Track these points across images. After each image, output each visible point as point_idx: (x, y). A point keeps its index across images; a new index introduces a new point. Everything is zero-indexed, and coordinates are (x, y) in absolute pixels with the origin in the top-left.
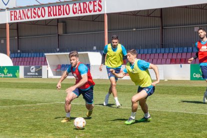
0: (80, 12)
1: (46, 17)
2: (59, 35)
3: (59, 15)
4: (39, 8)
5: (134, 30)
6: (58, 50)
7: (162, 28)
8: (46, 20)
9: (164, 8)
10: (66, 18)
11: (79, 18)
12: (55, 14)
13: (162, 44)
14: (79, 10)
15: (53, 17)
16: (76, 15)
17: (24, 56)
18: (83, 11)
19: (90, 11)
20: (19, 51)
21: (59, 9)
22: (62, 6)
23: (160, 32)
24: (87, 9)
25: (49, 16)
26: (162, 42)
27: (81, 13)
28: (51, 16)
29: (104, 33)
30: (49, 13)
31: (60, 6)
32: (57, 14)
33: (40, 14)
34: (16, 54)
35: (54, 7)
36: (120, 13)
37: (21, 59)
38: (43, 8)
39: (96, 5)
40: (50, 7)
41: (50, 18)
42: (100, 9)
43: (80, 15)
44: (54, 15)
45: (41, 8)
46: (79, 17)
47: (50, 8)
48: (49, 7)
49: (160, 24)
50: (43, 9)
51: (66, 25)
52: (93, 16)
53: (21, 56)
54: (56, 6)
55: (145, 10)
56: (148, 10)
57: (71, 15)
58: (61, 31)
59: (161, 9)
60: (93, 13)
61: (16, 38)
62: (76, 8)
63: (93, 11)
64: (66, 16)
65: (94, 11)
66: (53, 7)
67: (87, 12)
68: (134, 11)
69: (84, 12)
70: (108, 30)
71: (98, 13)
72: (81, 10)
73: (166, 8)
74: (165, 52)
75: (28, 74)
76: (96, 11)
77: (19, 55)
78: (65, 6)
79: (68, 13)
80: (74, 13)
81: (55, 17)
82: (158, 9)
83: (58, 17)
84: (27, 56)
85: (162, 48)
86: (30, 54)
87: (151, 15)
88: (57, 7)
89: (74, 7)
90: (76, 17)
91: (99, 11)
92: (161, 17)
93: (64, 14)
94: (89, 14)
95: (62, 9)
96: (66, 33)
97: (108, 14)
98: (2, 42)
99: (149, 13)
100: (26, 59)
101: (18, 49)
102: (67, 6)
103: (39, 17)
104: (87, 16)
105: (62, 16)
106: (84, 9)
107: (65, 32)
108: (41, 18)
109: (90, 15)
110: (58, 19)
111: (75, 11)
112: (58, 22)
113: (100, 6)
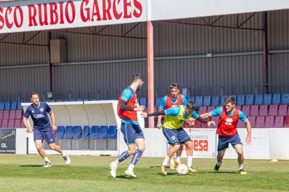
0: (95, 17)
1: (26, 28)
2: (51, 65)
3: (52, 23)
4: (9, 8)
5: (209, 55)
6: (50, 95)
7: (267, 53)
8: (24, 33)
9: (270, 11)
10: (67, 30)
11: (94, 31)
12: (43, 20)
13: (267, 86)
14: (94, 14)
15: (39, 28)
16: (89, 24)
18: (102, 17)
19: (118, 17)
21: (52, 12)
22: (58, 5)
23: (262, 60)
24: (111, 11)
25: (31, 25)
26: (267, 82)
27: (99, 19)
28: (36, 24)
29: (146, 61)
30: (32, 18)
31: (55, 4)
32: (49, 21)
33: (11, 20)
35: (43, 6)
36: (179, 21)
38: (18, 7)
39: (129, 4)
40: (33, 6)
41: (34, 28)
42: (138, 11)
43: (96, 23)
44: (42, 24)
45: (13, 8)
46: (95, 27)
47: (32, 9)
48: (30, 6)
49: (262, 44)
50: (18, 11)
51: (66, 44)
52: (122, 25)
54: (45, 5)
55: (231, 15)
56: (238, 15)
57: (78, 23)
58: (56, 57)
59: (265, 14)
60: (122, 21)
62: (88, 10)
63: (123, 15)
64: (66, 25)
65: (126, 16)
66: (39, 5)
67: (110, 18)
68: (209, 18)
69: (105, 19)
70: (155, 56)
71: (133, 20)
72: (98, 14)
73: (275, 11)
74: (272, 104)
76: (130, 16)
78: (64, 5)
79: (71, 18)
80: (84, 19)
81: (45, 27)
82: (258, 13)
83: (49, 27)
85: (267, 93)
87: (244, 26)
88: (48, 6)
89: (85, 7)
90: (89, 28)
91: (137, 15)
92: (265, 29)
93: (62, 22)
94: (114, 21)
95: (58, 11)
96: (67, 61)
97: (154, 23)
99: (240, 21)
102: (69, 5)
103: (9, 26)
104: (112, 26)
105: (58, 26)
106: (105, 11)
107: (65, 58)
108: (14, 29)
109: (118, 25)
110: (50, 32)
111: (86, 16)
112: (50, 38)
113: (138, 5)
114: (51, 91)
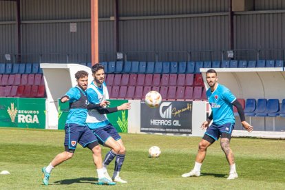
2: (232, 14)
6: (231, 54)
17: (135, 70)
20: (120, 56)
34: (112, 65)
37: (126, 77)
53: (127, 69)
61: (112, 18)
75: (154, 122)
77: (120, 65)
84: (143, 68)
86: (151, 66)
96: (254, 10)
98: (73, 28)
100: (141, 78)
101: (118, 50)
114: (232, 48)
